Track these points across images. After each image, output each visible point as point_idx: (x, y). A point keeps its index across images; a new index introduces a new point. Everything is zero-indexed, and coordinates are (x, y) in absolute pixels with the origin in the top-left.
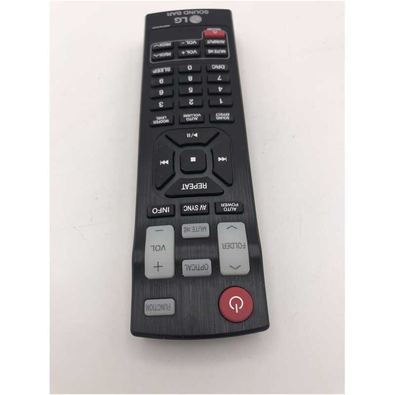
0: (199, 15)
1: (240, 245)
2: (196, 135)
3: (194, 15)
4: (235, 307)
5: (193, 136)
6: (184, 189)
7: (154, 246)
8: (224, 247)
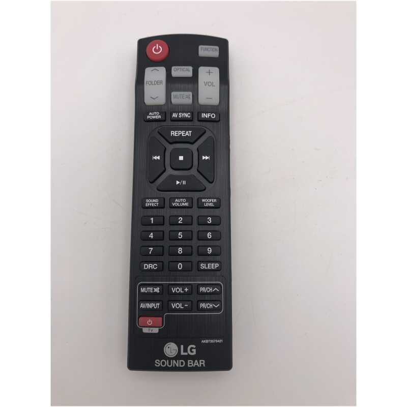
0: (166, 358)
1: (150, 83)
2: (178, 182)
3: (173, 359)
4: (159, 47)
5: (180, 182)
6: (190, 132)
7: (213, 86)
8: (161, 82)
